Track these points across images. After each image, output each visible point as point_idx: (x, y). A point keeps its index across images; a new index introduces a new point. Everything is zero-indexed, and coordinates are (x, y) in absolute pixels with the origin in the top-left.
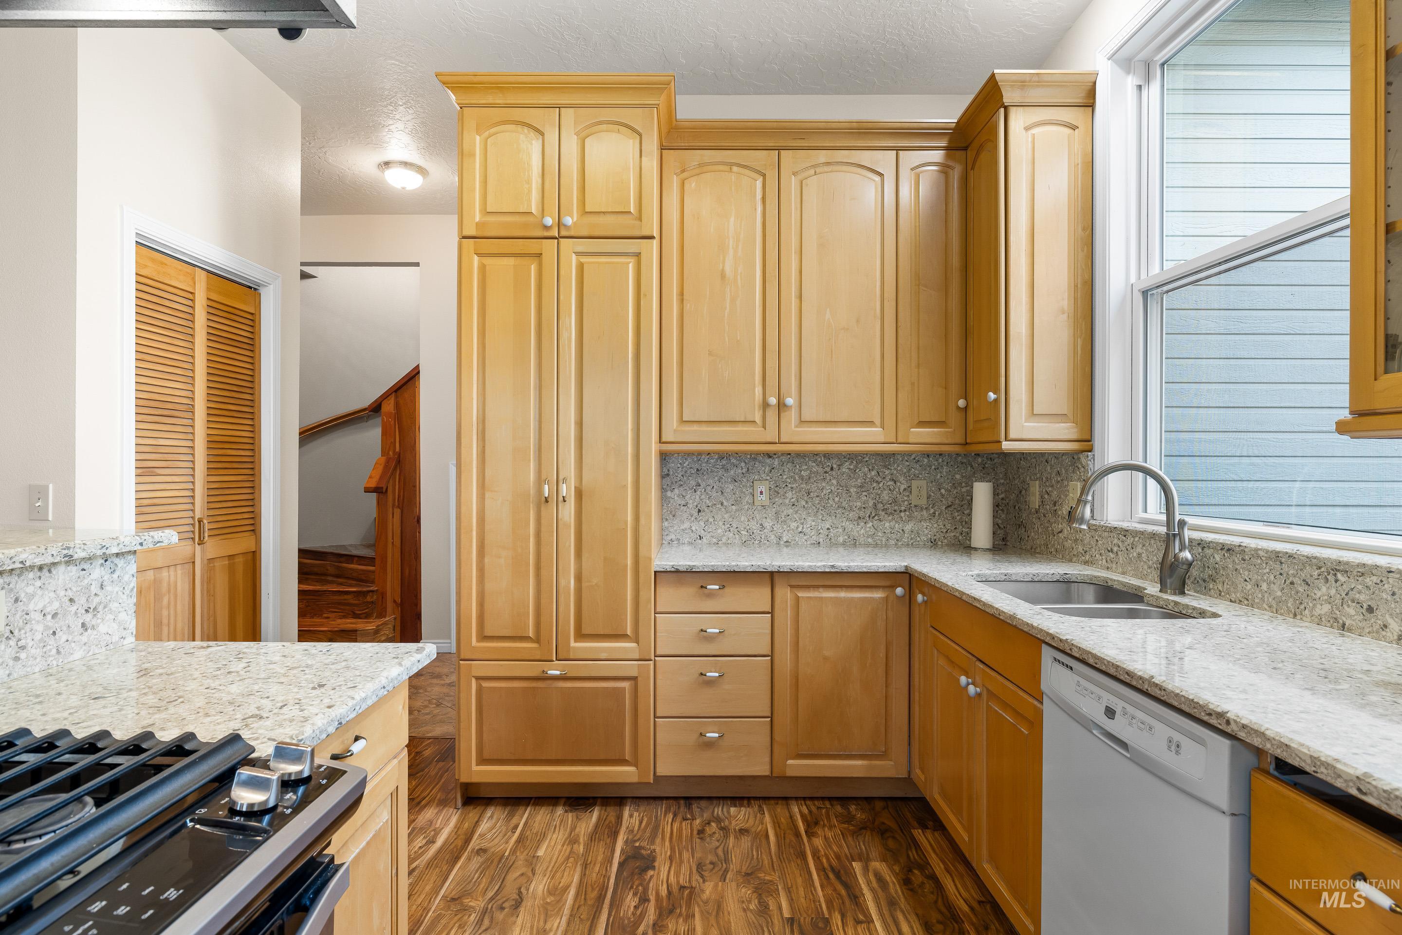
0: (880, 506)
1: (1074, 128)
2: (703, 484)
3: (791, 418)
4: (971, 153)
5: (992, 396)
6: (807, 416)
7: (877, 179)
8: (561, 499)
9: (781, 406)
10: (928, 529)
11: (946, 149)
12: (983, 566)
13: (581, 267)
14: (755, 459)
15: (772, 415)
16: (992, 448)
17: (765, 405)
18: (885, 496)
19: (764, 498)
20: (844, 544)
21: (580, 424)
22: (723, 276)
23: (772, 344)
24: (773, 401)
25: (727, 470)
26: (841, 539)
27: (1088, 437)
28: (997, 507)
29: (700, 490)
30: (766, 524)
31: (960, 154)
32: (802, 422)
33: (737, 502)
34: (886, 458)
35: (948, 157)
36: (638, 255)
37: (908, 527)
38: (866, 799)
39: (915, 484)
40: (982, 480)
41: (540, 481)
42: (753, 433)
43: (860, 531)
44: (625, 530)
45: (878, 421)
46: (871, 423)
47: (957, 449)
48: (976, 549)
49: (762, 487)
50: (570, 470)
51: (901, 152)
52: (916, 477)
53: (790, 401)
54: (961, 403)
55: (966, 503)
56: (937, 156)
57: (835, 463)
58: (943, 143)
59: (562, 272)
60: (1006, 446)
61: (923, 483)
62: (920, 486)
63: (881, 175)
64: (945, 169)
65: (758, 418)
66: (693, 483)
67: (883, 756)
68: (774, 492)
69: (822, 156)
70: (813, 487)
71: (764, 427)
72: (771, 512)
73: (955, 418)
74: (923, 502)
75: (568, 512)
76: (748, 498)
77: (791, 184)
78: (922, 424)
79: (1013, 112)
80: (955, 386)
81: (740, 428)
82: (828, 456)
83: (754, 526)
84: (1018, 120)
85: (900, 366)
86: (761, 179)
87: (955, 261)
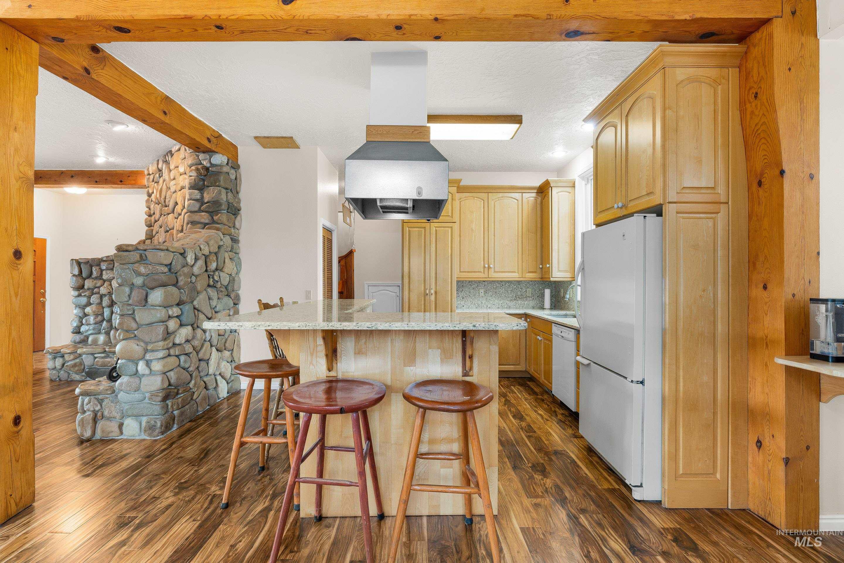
0: (517, 296)
1: (570, 193)
2: (464, 290)
3: (492, 271)
4: (544, 194)
5: (548, 266)
6: (496, 270)
7: (516, 201)
8: (431, 294)
9: (489, 267)
10: (532, 303)
11: (537, 193)
12: (547, 312)
13: (436, 230)
14: (480, 282)
15: (486, 270)
16: (547, 279)
17: (484, 267)
18: (519, 293)
19: (483, 294)
20: (507, 308)
21: (436, 273)
22: (472, 230)
23: (486, 249)
24: (487, 266)
25: (471, 286)
26: (506, 306)
27: (574, 277)
28: (552, 296)
29: (463, 292)
30: (483, 302)
31: (540, 194)
32: (495, 272)
33: (474, 295)
34: (519, 282)
35: (537, 195)
36: (451, 227)
37: (526, 303)
38: (514, 378)
39: (528, 290)
40: (548, 288)
41: (425, 289)
42: (481, 275)
43: (511, 304)
44: (448, 302)
45: (517, 271)
46: (515, 272)
47: (539, 279)
48: (545, 309)
49: (482, 291)
50: (433, 286)
51: (523, 194)
52: (528, 288)
53: (491, 266)
54: (541, 266)
55: (543, 296)
56: (534, 195)
57: (504, 283)
58: (535, 191)
59: (431, 232)
60: (552, 279)
61: (530, 289)
62: (529, 290)
63: (517, 200)
64: (536, 199)
65: (482, 271)
66: (461, 289)
67: (519, 364)
68: (486, 292)
69: (501, 195)
70: (497, 291)
71: (484, 273)
72: (484, 298)
73: (539, 271)
74: (530, 295)
75: (433, 298)
76: (478, 294)
77: (492, 203)
78: (529, 272)
79: (553, 188)
80: (539, 261)
81: (477, 274)
82: (501, 281)
83: (479, 303)
84: (555, 190)
85: (523, 255)
86: (483, 202)
87: (539, 225)
